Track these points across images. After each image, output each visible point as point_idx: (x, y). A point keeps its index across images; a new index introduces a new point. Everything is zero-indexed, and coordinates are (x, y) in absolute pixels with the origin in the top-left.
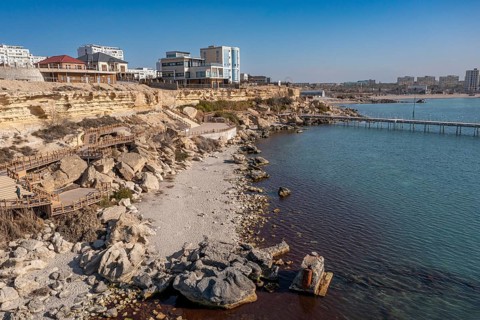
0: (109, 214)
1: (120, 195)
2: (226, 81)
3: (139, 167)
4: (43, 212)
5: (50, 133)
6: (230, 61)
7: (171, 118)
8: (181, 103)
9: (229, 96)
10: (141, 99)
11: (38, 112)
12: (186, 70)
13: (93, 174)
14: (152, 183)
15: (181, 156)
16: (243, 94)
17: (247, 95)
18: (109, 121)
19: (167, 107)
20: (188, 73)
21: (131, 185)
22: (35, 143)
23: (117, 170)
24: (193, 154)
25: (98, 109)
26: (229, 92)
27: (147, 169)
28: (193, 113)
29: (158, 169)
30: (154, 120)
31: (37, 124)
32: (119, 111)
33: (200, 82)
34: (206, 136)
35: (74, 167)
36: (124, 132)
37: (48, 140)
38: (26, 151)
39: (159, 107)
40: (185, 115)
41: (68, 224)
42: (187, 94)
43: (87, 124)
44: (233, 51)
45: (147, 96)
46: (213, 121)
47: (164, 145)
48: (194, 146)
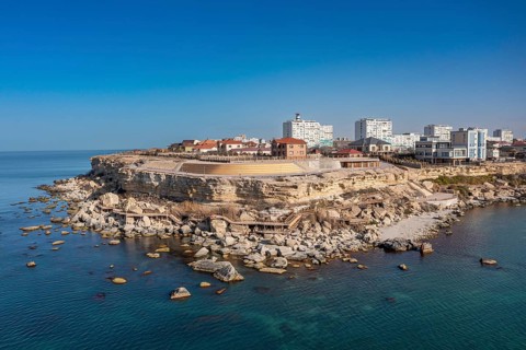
0: (367, 227)
1: (372, 223)
2: (468, 160)
3: (383, 214)
4: (347, 223)
5: (347, 195)
6: (476, 142)
7: (412, 188)
8: (424, 177)
9: (468, 172)
10: (392, 177)
11: (342, 186)
12: (434, 150)
13: (363, 214)
14: (387, 221)
15: (408, 212)
16: (483, 170)
17: (487, 170)
18: (372, 191)
19: (412, 181)
20: (436, 153)
21: (377, 221)
22: (341, 199)
23: (372, 214)
24: (415, 212)
25: (367, 184)
26: (468, 169)
27: (387, 215)
28: (430, 185)
29: (392, 217)
30: (399, 190)
31: (341, 191)
32: (378, 184)
33: (444, 161)
34: (430, 202)
35: (357, 210)
36: (378, 197)
37: (345, 199)
38: (338, 202)
39: (405, 180)
40: (423, 186)
41: (355, 228)
42: (428, 171)
43: (361, 192)
44: (479, 134)
45: (396, 176)
46: (445, 192)
47: (399, 205)
48: (419, 208)
